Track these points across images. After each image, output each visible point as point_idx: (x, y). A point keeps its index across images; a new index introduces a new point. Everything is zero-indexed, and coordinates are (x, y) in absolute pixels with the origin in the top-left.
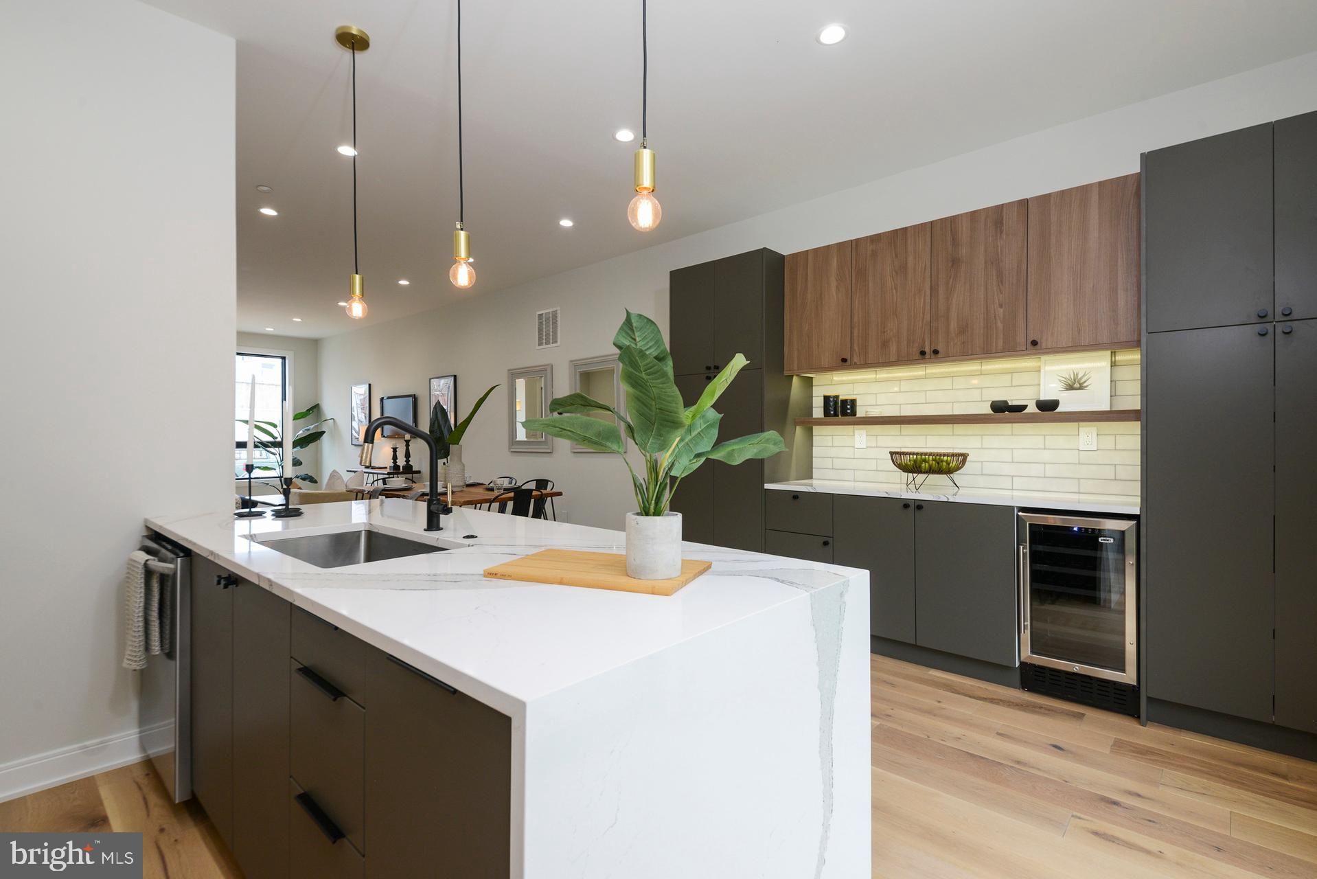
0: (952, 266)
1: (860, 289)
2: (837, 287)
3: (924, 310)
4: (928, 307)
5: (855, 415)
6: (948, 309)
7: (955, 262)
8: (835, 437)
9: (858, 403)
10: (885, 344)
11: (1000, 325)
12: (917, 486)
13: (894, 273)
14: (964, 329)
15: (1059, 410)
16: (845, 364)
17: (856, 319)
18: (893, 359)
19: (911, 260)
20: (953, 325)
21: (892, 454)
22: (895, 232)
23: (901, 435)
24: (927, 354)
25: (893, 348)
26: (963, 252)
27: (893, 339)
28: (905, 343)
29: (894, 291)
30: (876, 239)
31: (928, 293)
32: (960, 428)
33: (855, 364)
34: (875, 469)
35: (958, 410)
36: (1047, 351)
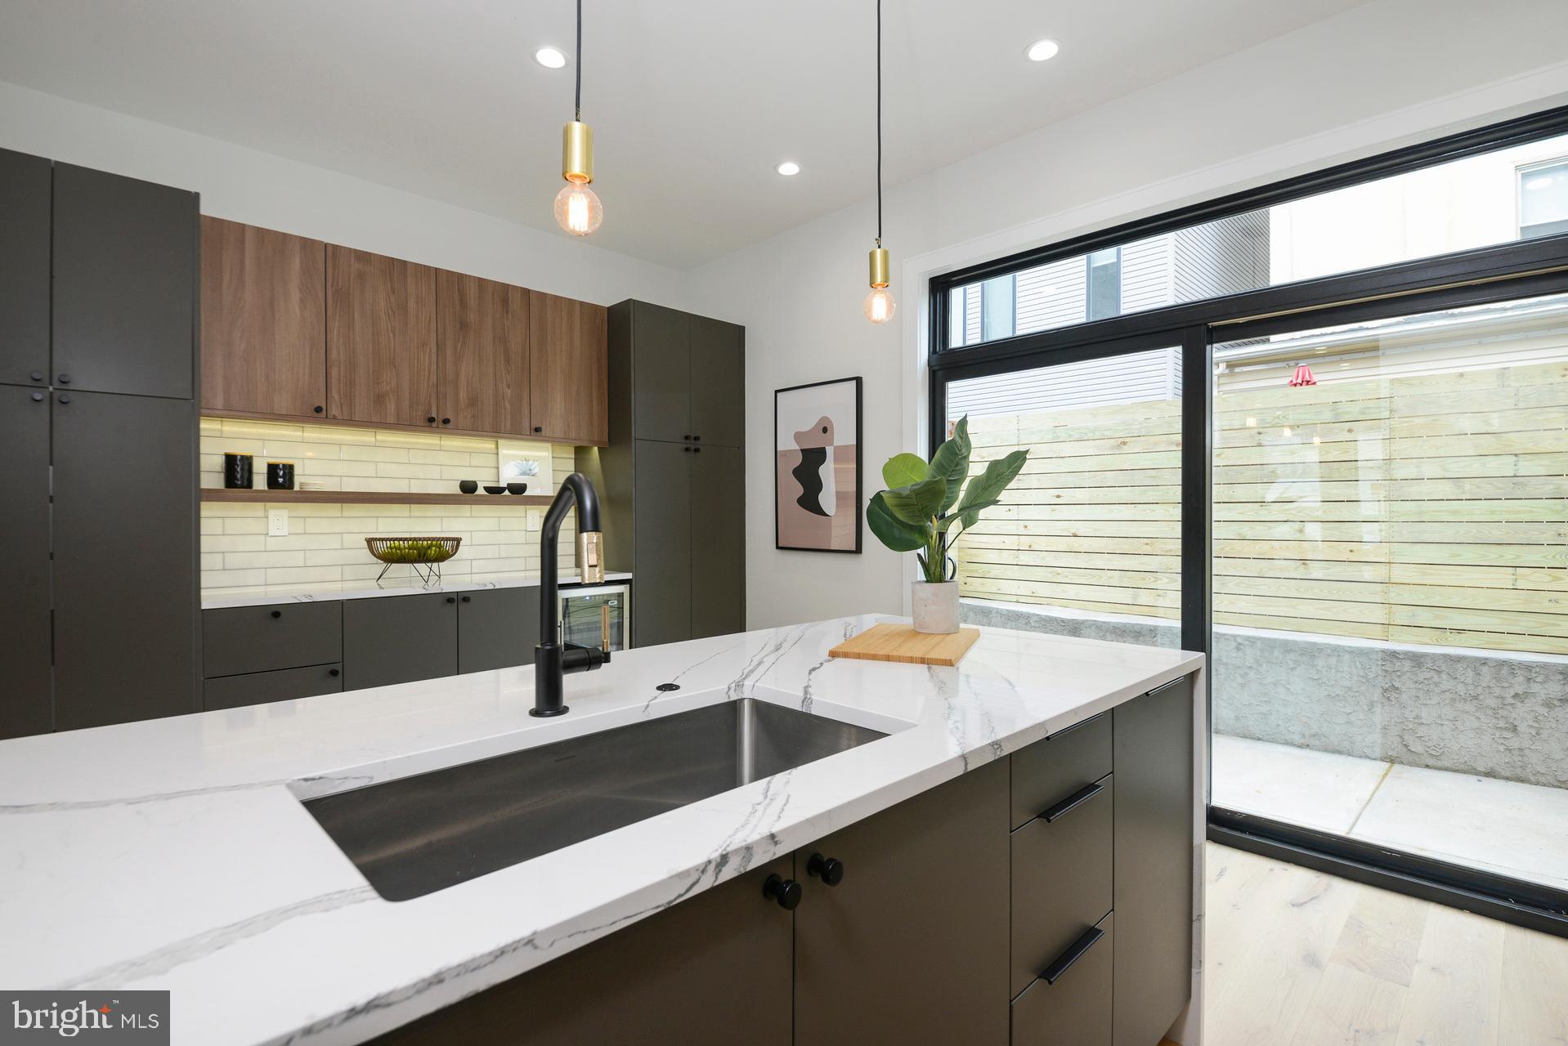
0: (461, 328)
1: (340, 316)
2: (301, 300)
3: (429, 370)
4: (434, 366)
5: (293, 488)
6: (457, 375)
7: (463, 326)
8: (227, 520)
9: (297, 471)
10: (379, 400)
11: (507, 405)
12: (426, 578)
13: (390, 311)
14: (473, 402)
15: (526, 493)
16: (319, 415)
17: (334, 355)
18: (391, 419)
19: (412, 304)
20: (463, 395)
21: (369, 541)
22: (391, 262)
23: (342, 517)
24: (435, 422)
25: (391, 407)
26: (472, 317)
27: (391, 395)
28: (407, 402)
29: (391, 335)
30: (363, 257)
31: (434, 350)
32: (416, 509)
33: (335, 418)
34: (302, 564)
35: (416, 488)
36: (546, 439)
